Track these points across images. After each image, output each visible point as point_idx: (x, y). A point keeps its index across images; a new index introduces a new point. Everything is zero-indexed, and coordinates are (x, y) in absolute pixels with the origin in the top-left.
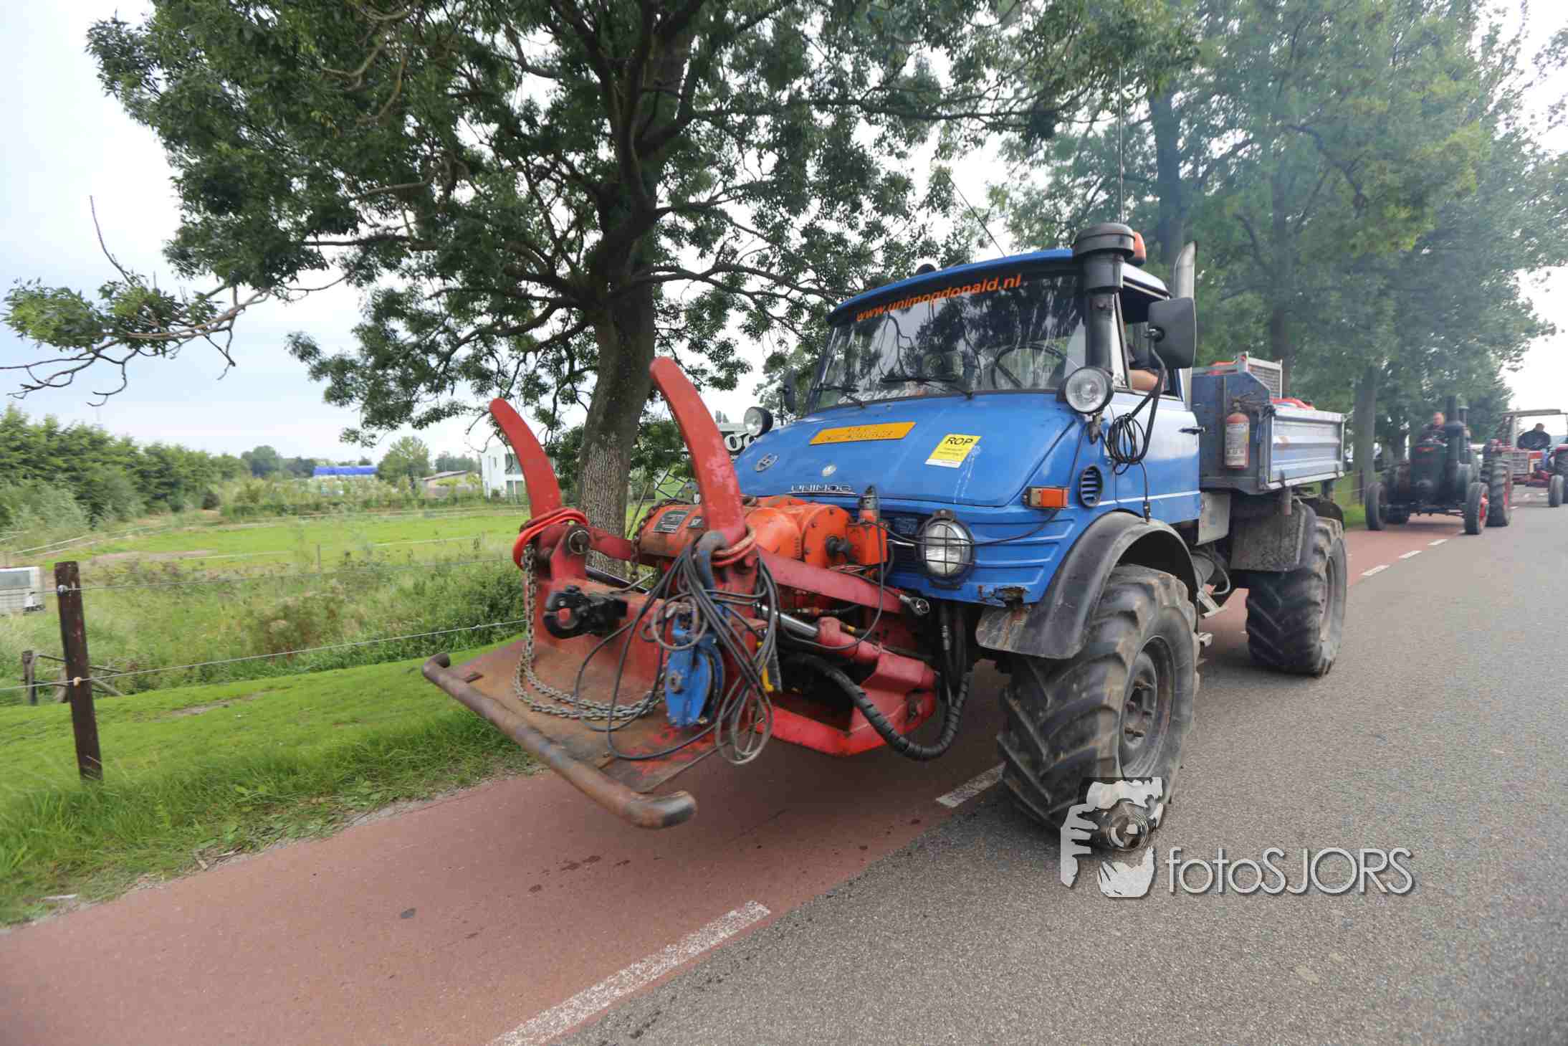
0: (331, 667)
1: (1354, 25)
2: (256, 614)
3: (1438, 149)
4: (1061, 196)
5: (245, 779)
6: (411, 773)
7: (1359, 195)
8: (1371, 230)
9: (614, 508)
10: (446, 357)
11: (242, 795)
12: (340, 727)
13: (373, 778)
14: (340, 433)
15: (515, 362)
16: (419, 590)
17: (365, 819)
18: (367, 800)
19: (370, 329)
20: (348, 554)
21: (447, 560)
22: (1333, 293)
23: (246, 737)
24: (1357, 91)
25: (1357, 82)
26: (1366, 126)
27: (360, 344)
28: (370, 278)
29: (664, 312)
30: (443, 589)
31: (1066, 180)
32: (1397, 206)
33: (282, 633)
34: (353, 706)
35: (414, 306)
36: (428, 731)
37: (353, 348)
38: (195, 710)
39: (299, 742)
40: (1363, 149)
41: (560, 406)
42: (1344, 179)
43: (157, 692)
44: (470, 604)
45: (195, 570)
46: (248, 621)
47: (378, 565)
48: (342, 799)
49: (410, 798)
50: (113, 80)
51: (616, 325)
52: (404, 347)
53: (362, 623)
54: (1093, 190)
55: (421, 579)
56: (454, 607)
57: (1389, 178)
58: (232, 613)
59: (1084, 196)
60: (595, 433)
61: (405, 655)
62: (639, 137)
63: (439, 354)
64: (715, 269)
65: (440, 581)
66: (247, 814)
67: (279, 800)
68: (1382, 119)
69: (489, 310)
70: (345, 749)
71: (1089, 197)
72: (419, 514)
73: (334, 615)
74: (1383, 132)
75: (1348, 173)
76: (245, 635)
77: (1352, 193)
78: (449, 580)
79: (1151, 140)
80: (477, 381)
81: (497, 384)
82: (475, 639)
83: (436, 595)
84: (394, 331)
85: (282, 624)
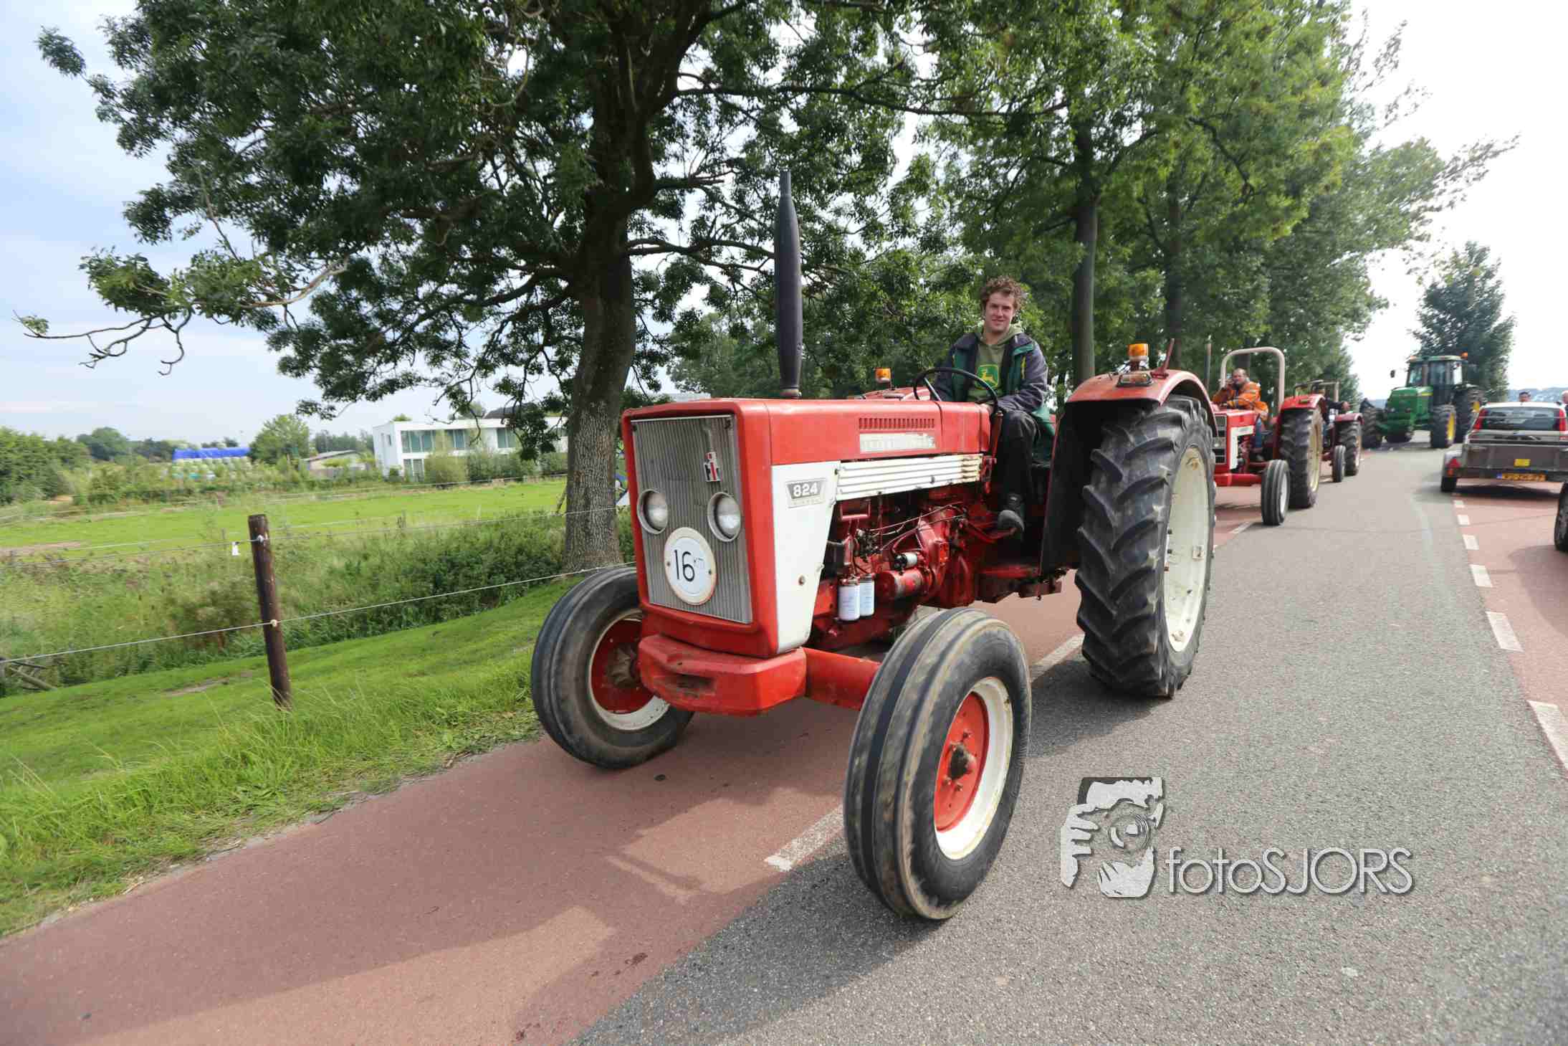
1: (1247, 36)
2: (179, 601)
3: (1313, 147)
7: (1247, 185)
8: (1258, 216)
9: (606, 474)
16: (352, 573)
21: (375, 540)
22: (1221, 272)
24: (1245, 93)
25: (1247, 84)
26: (1258, 122)
29: (635, 282)
30: (380, 568)
32: (1278, 194)
33: (211, 622)
38: (189, 690)
40: (1252, 144)
42: (1235, 169)
44: (413, 581)
45: (84, 561)
46: (171, 609)
47: (298, 547)
53: (297, 606)
55: (352, 560)
56: (396, 585)
58: (153, 600)
60: (584, 401)
65: (375, 561)
68: (1269, 118)
71: (1010, 177)
74: (1269, 129)
75: (1238, 165)
76: (167, 623)
77: (1243, 183)
78: (386, 558)
80: (432, 352)
81: (457, 355)
82: (422, 617)
83: (375, 574)
84: (358, 301)
85: (211, 610)
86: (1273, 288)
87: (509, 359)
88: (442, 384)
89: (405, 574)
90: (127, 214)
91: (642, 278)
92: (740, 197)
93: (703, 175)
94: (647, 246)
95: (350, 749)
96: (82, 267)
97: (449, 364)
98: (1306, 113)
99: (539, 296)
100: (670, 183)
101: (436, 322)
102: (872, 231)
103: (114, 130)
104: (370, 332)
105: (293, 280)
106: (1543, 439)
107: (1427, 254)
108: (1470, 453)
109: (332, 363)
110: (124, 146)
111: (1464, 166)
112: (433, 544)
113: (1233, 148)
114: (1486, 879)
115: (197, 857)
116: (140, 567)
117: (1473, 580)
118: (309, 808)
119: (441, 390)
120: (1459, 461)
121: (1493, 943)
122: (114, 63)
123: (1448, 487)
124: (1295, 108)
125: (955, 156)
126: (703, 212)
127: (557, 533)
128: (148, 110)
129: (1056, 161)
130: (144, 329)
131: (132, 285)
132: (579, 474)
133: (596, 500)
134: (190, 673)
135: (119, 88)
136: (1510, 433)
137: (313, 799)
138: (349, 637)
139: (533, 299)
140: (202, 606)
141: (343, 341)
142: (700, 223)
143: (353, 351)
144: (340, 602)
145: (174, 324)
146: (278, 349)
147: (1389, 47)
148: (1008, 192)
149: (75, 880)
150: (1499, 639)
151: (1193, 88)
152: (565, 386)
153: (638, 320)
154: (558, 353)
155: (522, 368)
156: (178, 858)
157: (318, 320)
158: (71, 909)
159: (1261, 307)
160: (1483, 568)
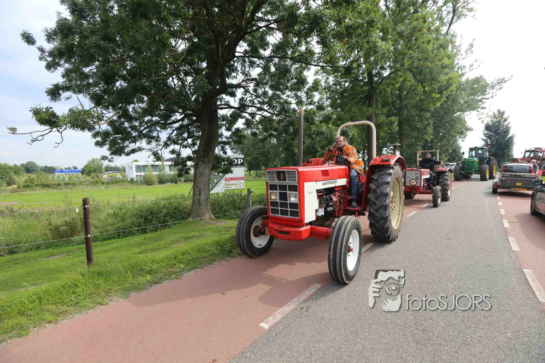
1: (423, 43)
2: (53, 224)
3: (446, 78)
7: (425, 90)
8: (429, 100)
10: (141, 131)
16: (115, 215)
21: (124, 203)
22: (417, 118)
24: (423, 61)
26: (427, 70)
32: (435, 93)
33: (64, 231)
38: (55, 257)
40: (426, 77)
42: (420, 85)
44: (137, 218)
46: (49, 227)
47: (96, 205)
48: (176, 269)
53: (96, 227)
55: (116, 210)
56: (131, 220)
58: (43, 224)
60: (200, 158)
63: (137, 130)
65: (124, 211)
68: (430, 69)
74: (431, 72)
75: (422, 83)
76: (48, 232)
77: (423, 89)
80: (148, 140)
81: (157, 141)
82: (140, 231)
83: (124, 216)
84: (124, 122)
85: (65, 228)
86: (434, 123)
87: (175, 143)
88: (151, 151)
89: (135, 216)
90: (46, 92)
91: (221, 116)
92: (255, 90)
93: (243, 83)
94: (223, 106)
95: (114, 281)
96: (31, 111)
97: (154, 144)
98: (443, 67)
99: (186, 122)
100: (232, 86)
101: (150, 130)
102: (300, 102)
103: (44, 63)
104: (128, 133)
105: (103, 117)
106: (526, 176)
107: (485, 113)
108: (501, 180)
109: (113, 143)
110: (47, 69)
111: (496, 85)
112: (145, 205)
113: (420, 78)
114: (509, 334)
115: (57, 322)
116: (40, 211)
117: (503, 225)
118: (98, 303)
119: (151, 153)
120: (498, 183)
121: (512, 358)
122: (46, 42)
123: (495, 192)
124: (440, 66)
125: (328, 78)
126: (243, 96)
127: (189, 202)
128: (56, 57)
129: (361, 81)
130: (50, 132)
131: (47, 118)
132: (197, 183)
133: (203, 192)
134: (55, 251)
135: (47, 50)
136: (515, 174)
137: (100, 300)
138: (113, 238)
139: (184, 123)
140: (62, 226)
141: (118, 136)
142: (242, 99)
143: (122, 139)
144: (111, 225)
145: (61, 130)
146: (95, 138)
147: (470, 46)
148: (345, 90)
149: (12, 330)
150: (512, 247)
151: (407, 59)
152: (194, 152)
153: (220, 131)
154: (192, 141)
155: (179, 146)
156: (50, 322)
157: (109, 128)
158: (9, 341)
159: (430, 130)
160: (507, 221)
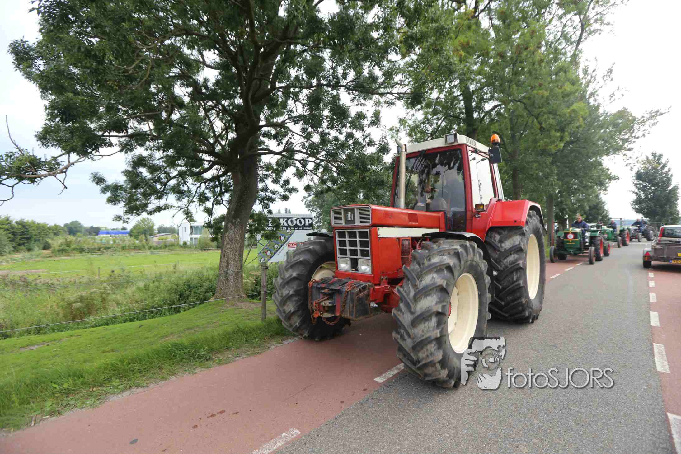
0: (102, 325)
1: (534, 63)
2: (66, 300)
3: (568, 111)
4: (428, 123)
5: (58, 380)
6: (139, 375)
7: (541, 127)
8: (545, 140)
9: (238, 252)
10: (165, 184)
11: (55, 388)
12: (105, 354)
13: (120, 377)
14: (113, 217)
15: (195, 188)
16: (147, 288)
17: (115, 397)
18: (117, 388)
19: (129, 171)
20: (113, 271)
21: (161, 274)
22: (535, 165)
23: (57, 359)
24: (537, 88)
25: (537, 84)
26: (542, 101)
27: (125, 178)
28: (131, 150)
29: (261, 167)
30: (158, 287)
31: (430, 117)
32: (555, 131)
33: (78, 309)
34: (112, 344)
35: (151, 162)
36: (148, 354)
37: (122, 180)
38: (32, 347)
39: (85, 362)
40: (541, 110)
41: (215, 206)
42: (535, 120)
43: (12, 339)
44: (170, 294)
45: (36, 279)
46: (62, 303)
47: (128, 276)
48: (105, 389)
49: (137, 387)
50: (19, 65)
51: (241, 173)
52: (145, 180)
53: (118, 304)
54: (440, 121)
55: (148, 283)
56: (162, 296)
57: (551, 121)
58: (54, 299)
59: (437, 123)
60: (230, 219)
61: (138, 319)
62: (253, 96)
63: (161, 183)
64: (284, 151)
66: (57, 397)
67: (74, 390)
68: (547, 98)
69: (185, 165)
70: (108, 364)
71: (439, 124)
72: (148, 252)
73: (105, 300)
74: (548, 103)
75: (537, 119)
76: (59, 309)
77: (539, 126)
78: (161, 283)
79: (462, 103)
80: (178, 195)
81: (188, 197)
82: (172, 310)
83: (155, 290)
85: (78, 304)
87: (207, 199)
88: (181, 209)
89: (168, 291)
92: (303, 130)
94: (262, 151)
97: (185, 200)
98: (566, 95)
107: (634, 157)
108: (655, 250)
111: (648, 119)
112: (184, 277)
113: (534, 112)
117: (650, 322)
120: (650, 253)
123: (647, 265)
124: (561, 95)
129: (458, 117)
132: (225, 252)
133: (232, 263)
136: (677, 239)
144: (137, 302)
147: (608, 72)
148: (437, 130)
159: (554, 178)
